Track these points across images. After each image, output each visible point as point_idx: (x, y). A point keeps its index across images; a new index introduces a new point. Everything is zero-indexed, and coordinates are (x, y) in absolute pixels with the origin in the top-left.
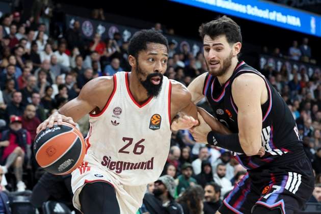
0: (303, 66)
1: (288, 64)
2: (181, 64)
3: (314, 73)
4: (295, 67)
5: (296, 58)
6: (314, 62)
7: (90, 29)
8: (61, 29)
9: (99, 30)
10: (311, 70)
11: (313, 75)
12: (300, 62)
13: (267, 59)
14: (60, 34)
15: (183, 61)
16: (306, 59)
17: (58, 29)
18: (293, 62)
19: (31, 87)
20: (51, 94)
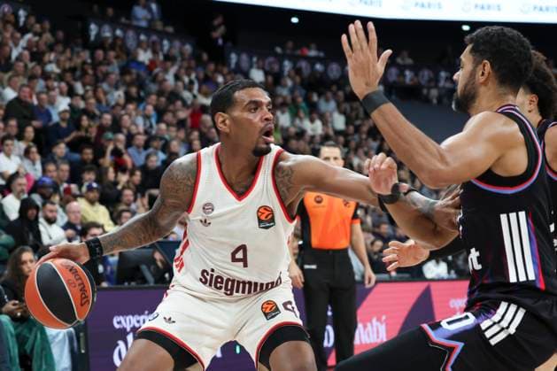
0: (154, 38)
1: (131, 34)
3: (171, 47)
4: (143, 37)
5: (143, 24)
6: (170, 29)
10: (166, 42)
11: (169, 51)
12: (149, 30)
13: (100, 26)
16: (159, 26)
18: (138, 30)
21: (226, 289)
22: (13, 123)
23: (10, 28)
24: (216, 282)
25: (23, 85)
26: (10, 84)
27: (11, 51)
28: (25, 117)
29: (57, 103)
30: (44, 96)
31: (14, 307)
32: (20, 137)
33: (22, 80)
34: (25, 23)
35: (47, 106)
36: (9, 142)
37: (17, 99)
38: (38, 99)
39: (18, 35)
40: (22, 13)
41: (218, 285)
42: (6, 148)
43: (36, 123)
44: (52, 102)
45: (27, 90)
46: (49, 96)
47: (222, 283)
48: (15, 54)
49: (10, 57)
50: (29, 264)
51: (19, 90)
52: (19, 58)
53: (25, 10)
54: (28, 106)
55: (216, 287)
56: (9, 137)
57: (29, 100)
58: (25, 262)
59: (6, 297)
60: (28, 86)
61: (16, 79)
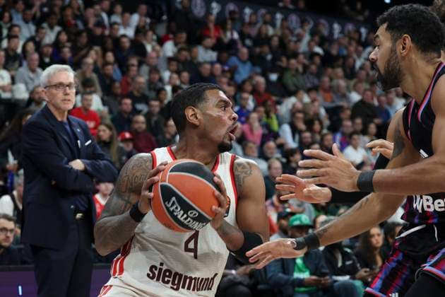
2: (318, 50)
7: (202, 7)
8: (164, 8)
9: (212, 9)
14: (163, 15)
15: (320, 45)
17: (161, 9)
19: (138, 91)
20: (165, 99)
21: (173, 284)
22: (359, 121)
23: (354, 44)
24: (165, 276)
25: (365, 90)
26: (355, 89)
27: (355, 61)
28: (368, 116)
29: (394, 104)
30: (383, 99)
31: (365, 274)
32: (364, 132)
33: (365, 86)
34: (366, 38)
35: (386, 106)
36: (355, 137)
37: (362, 102)
38: (379, 101)
39: (360, 48)
40: (363, 30)
41: (166, 279)
42: (354, 142)
43: (377, 121)
44: (390, 103)
45: (369, 93)
46: (388, 98)
47: (169, 277)
48: (358, 64)
49: (354, 67)
50: (376, 237)
51: (363, 93)
52: (362, 68)
53: (366, 27)
54: (371, 107)
55: (164, 281)
56: (355, 132)
57: (370, 101)
58: (373, 236)
59: (358, 265)
60: (370, 90)
61: (360, 85)
